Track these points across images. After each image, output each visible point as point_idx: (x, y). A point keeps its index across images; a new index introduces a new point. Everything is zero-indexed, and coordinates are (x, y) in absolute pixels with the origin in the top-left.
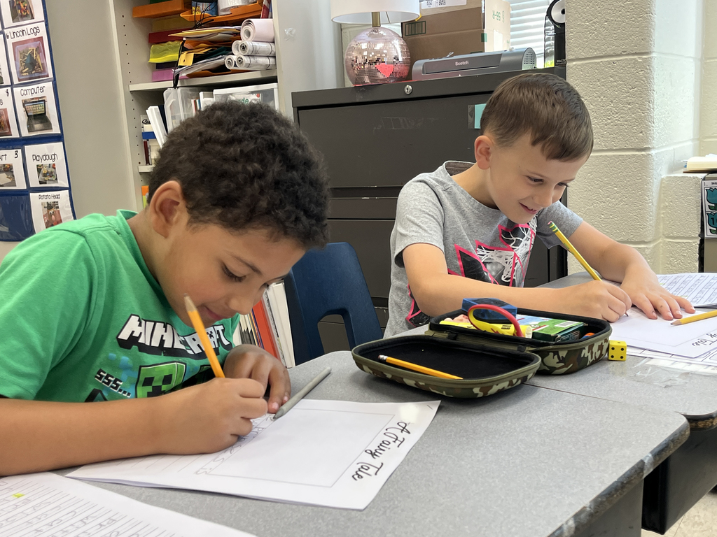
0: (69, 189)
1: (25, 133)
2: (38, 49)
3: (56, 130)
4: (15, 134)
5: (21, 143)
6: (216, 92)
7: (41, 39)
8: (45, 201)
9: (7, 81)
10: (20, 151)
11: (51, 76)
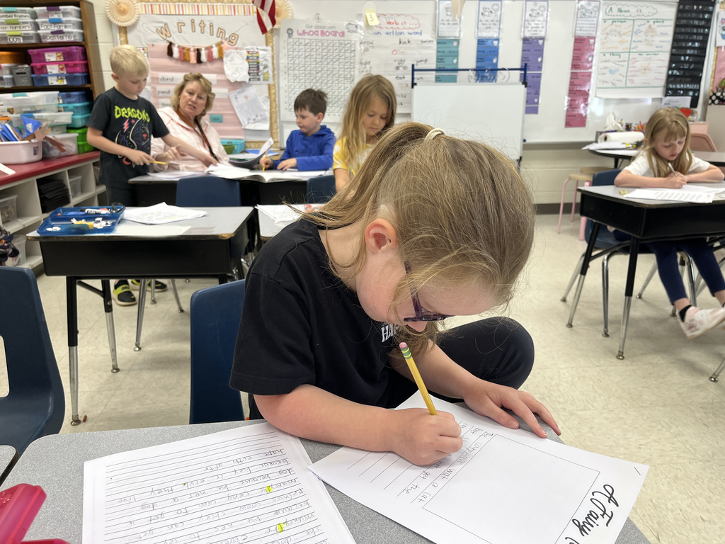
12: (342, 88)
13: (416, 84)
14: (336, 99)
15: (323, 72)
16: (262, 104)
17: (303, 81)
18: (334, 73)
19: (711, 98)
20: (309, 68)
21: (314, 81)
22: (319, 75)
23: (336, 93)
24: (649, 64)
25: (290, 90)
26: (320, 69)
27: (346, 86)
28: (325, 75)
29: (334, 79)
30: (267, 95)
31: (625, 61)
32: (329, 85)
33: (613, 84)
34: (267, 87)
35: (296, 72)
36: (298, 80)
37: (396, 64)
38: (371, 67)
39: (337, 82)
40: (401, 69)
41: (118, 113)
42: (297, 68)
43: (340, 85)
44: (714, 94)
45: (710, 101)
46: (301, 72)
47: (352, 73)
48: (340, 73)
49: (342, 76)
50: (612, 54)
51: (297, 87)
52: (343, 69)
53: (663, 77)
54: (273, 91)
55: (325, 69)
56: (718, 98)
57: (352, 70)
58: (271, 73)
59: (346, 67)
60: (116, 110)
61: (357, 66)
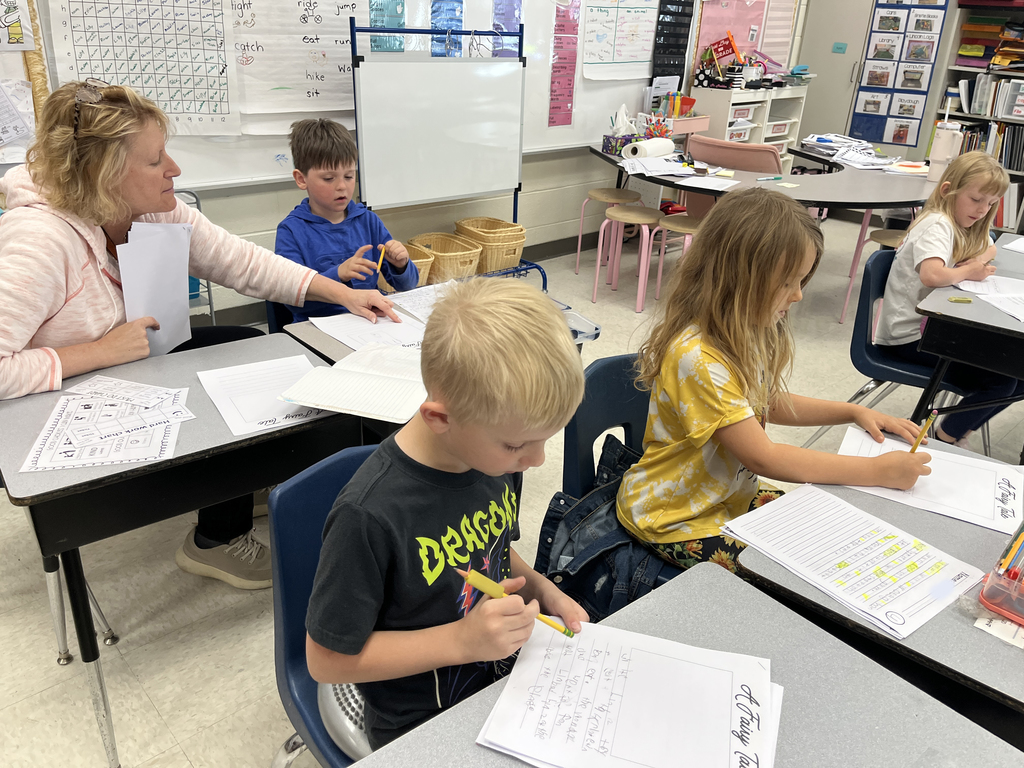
0: (921, 120)
1: (898, 86)
2: (928, 47)
3: (924, 88)
4: (890, 85)
5: (893, 91)
6: (1013, 80)
7: (933, 42)
8: (899, 124)
9: (896, 57)
10: (889, 95)
11: (932, 61)
12: (201, 58)
13: (362, 59)
14: (190, 85)
15: (154, 22)
16: (14, 100)
17: (109, 42)
18: (179, 25)
19: (697, 77)
20: (119, 13)
21: (135, 42)
22: (145, 28)
23: (188, 71)
24: (637, 26)
25: (81, 64)
26: (145, 15)
27: (208, 54)
28: (159, 30)
29: (180, 39)
30: (24, 78)
31: (612, 21)
32: (170, 52)
33: (601, 57)
34: (20, 56)
35: (90, 21)
36: (96, 42)
37: (301, 11)
38: (253, 15)
39: (187, 45)
40: (311, 20)
41: (433, 564)
42: (92, 13)
43: (195, 53)
44: (702, 72)
45: (696, 82)
46: (101, 22)
47: (219, 27)
48: (193, 25)
49: (198, 32)
50: (600, 9)
51: (97, 56)
52: (197, 17)
53: (650, 46)
54: (37, 68)
55: (158, 14)
56: (707, 77)
57: (219, 19)
58: (26, 23)
59: (204, 12)
60: (423, 553)
61: (227, 11)
